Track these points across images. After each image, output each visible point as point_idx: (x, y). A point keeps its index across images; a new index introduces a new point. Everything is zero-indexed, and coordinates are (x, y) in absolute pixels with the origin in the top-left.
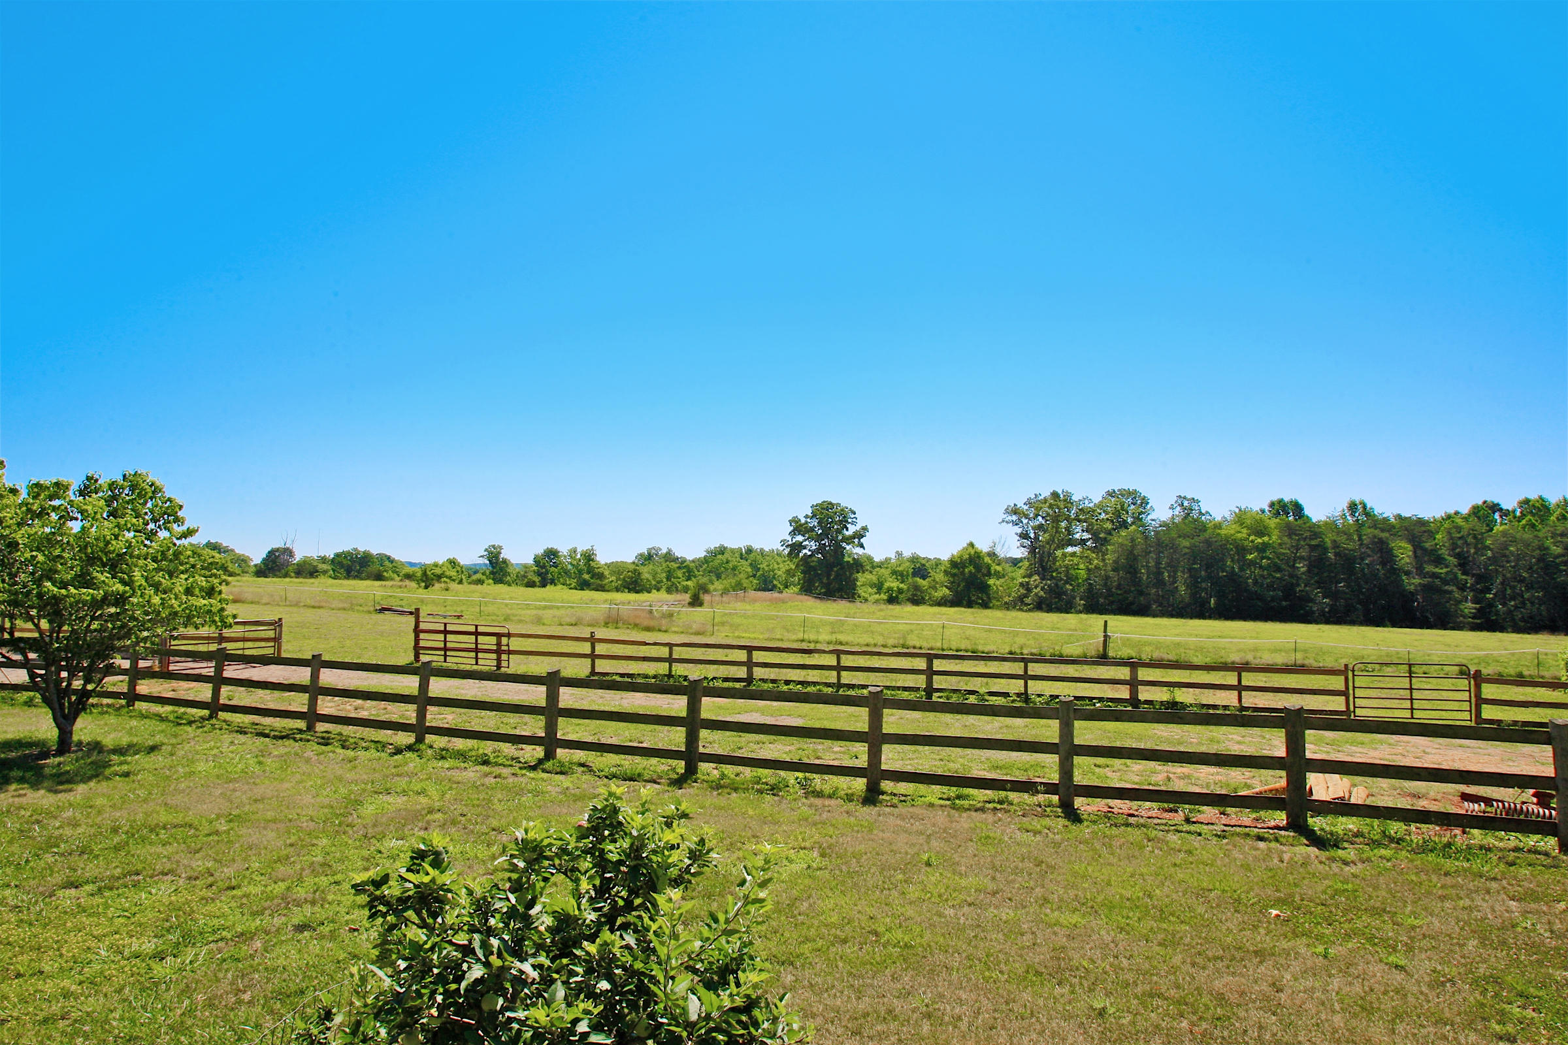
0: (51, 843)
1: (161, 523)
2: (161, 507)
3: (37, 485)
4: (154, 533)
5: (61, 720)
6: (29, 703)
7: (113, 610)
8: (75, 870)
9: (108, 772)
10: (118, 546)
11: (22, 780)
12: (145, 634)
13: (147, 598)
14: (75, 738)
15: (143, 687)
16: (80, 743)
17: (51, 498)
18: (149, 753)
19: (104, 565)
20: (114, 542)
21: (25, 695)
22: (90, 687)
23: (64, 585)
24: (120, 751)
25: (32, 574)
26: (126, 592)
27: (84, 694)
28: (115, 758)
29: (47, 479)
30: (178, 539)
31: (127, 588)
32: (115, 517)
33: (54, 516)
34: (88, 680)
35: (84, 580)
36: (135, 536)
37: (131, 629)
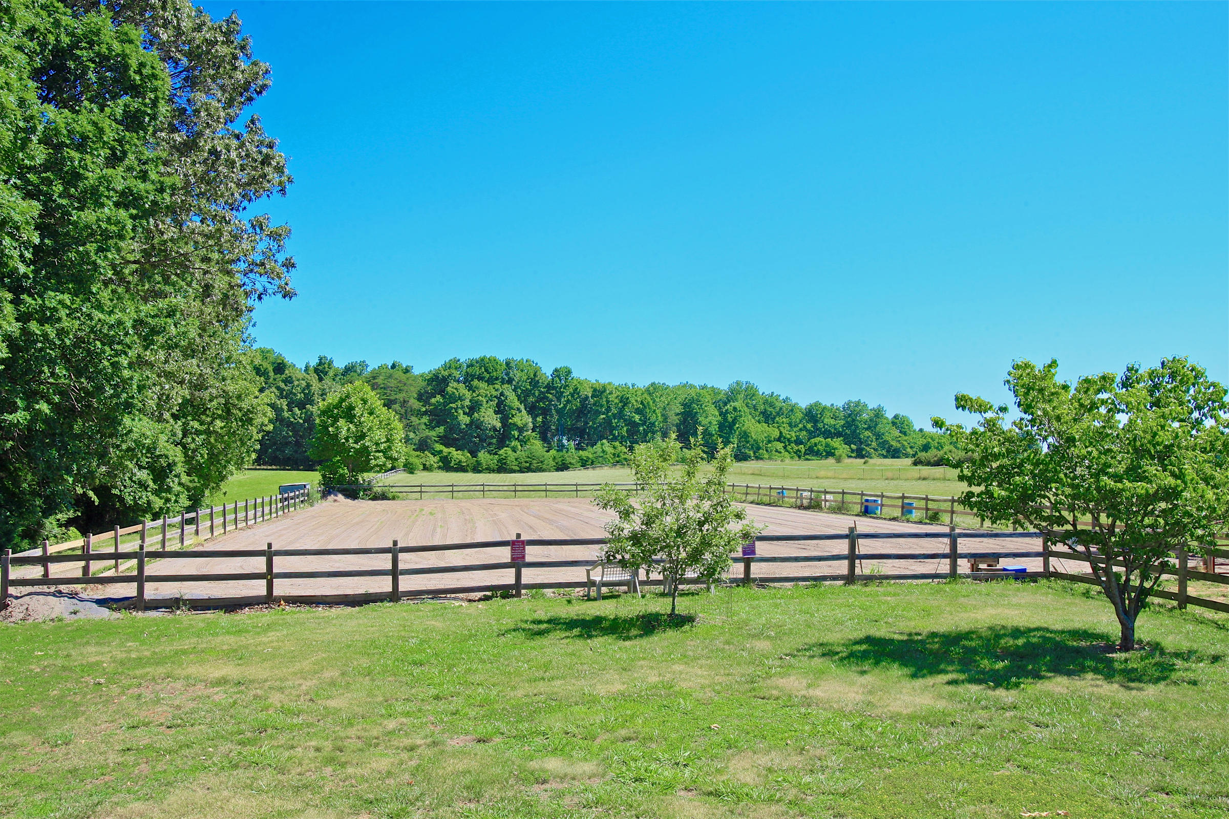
0: (1136, 742)
1: (1205, 411)
2: (1204, 394)
3: (1086, 381)
4: (1198, 422)
5: (1123, 616)
6: (1086, 594)
7: (1163, 505)
8: (1164, 776)
9: (1174, 676)
10: (1165, 438)
11: (1096, 671)
12: (1200, 532)
13: (1200, 491)
14: (1136, 636)
15: (1194, 589)
16: (1140, 642)
17: (1099, 391)
18: (1212, 663)
19: (1153, 458)
20: (1161, 433)
21: (1082, 587)
22: (1147, 585)
23: (1118, 478)
24: (1186, 656)
25: (1089, 467)
26: (1177, 486)
27: (1143, 592)
28: (1179, 663)
29: (1094, 373)
30: (1225, 427)
31: (1179, 481)
32: (1159, 407)
33: (1103, 410)
34: (1144, 577)
35: (1134, 473)
36: (1181, 427)
37: (1185, 526)
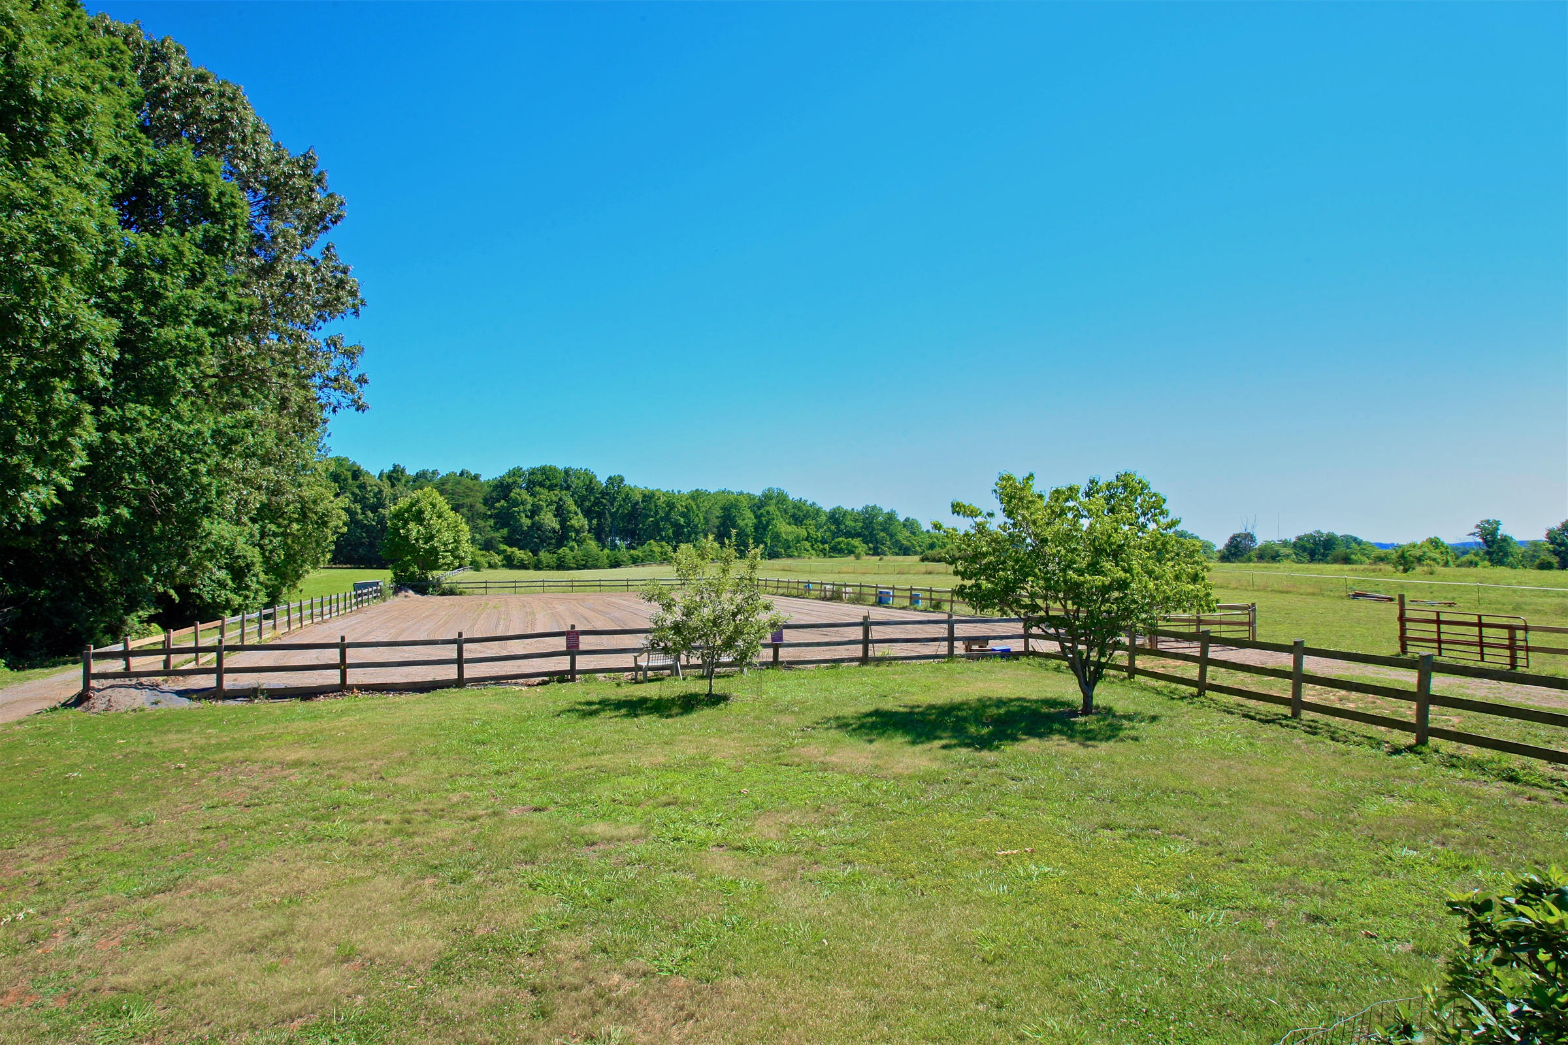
0: (1089, 789)
1: (1149, 516)
2: (1148, 502)
3: (1057, 491)
4: (1144, 526)
5: (1084, 686)
6: (1057, 669)
7: (1116, 594)
8: (1109, 815)
9: (1121, 734)
10: (1118, 539)
11: (1061, 732)
12: (1144, 616)
13: (1144, 583)
14: (1094, 703)
15: (1141, 662)
16: (1097, 707)
17: (1067, 500)
18: (1151, 722)
19: (1108, 555)
20: (1114, 535)
21: (1054, 663)
22: (1103, 660)
23: (1080, 572)
24: (1129, 718)
25: (1059, 564)
26: (1127, 578)
27: (1100, 666)
28: (1125, 723)
29: (1063, 486)
30: (1165, 529)
31: (1128, 575)
32: (1113, 513)
33: (1070, 516)
34: (1102, 654)
35: (1094, 568)
36: (1130, 529)
37: (1132, 611)
